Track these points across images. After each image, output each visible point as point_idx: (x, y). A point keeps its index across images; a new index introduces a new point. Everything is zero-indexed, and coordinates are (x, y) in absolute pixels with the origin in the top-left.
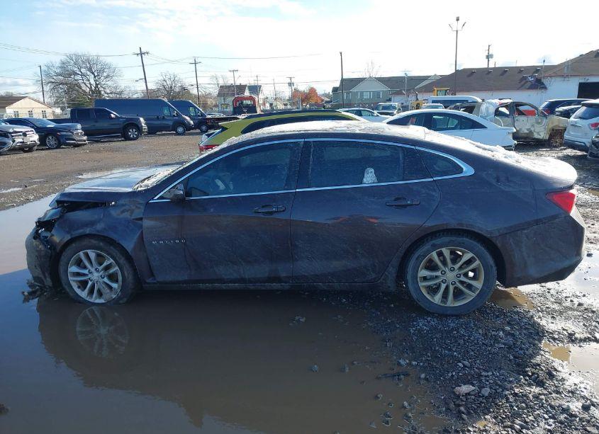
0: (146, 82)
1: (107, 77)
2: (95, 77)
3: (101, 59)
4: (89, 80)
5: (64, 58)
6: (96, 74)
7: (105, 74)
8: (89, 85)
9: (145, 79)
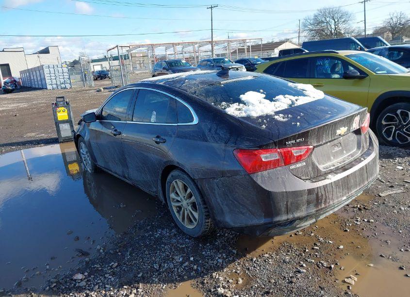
0: (365, 23)
1: (344, 22)
2: (335, 22)
3: (341, 9)
4: (331, 26)
5: (316, 13)
6: (336, 20)
7: (343, 20)
8: (330, 29)
9: (365, 20)
